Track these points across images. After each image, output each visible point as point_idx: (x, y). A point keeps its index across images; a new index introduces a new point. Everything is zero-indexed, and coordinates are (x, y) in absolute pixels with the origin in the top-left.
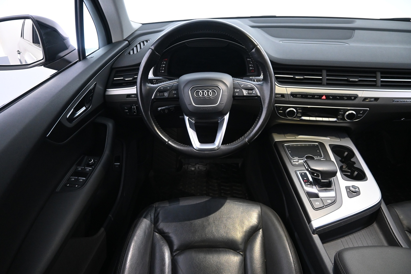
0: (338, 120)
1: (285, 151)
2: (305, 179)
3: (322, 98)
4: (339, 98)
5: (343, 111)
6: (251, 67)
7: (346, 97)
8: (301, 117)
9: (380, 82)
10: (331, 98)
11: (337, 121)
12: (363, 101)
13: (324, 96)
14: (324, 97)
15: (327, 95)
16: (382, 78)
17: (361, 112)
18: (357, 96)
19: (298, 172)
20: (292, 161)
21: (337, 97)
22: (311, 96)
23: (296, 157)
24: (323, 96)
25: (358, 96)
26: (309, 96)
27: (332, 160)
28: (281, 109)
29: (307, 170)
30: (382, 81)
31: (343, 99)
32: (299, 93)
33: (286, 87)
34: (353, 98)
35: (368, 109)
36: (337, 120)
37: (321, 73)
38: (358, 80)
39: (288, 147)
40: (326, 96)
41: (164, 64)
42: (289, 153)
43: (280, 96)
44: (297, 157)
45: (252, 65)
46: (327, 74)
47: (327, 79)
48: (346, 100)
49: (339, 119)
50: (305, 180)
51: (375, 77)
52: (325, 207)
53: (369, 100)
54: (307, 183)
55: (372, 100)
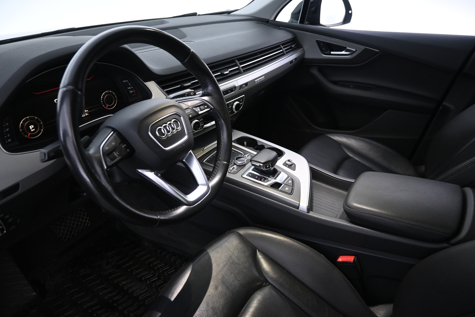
2: (256, 177)
4: (225, 93)
5: (230, 105)
6: (131, 89)
7: (230, 90)
8: (203, 126)
9: (241, 69)
12: (240, 90)
16: (241, 64)
17: (241, 100)
20: (230, 171)
25: (236, 86)
30: (242, 67)
31: (229, 93)
34: (234, 89)
35: (244, 95)
38: (229, 72)
41: (7, 127)
45: (131, 87)
50: (258, 178)
51: (236, 65)
52: (293, 188)
53: (243, 87)
54: (262, 180)
55: (244, 86)
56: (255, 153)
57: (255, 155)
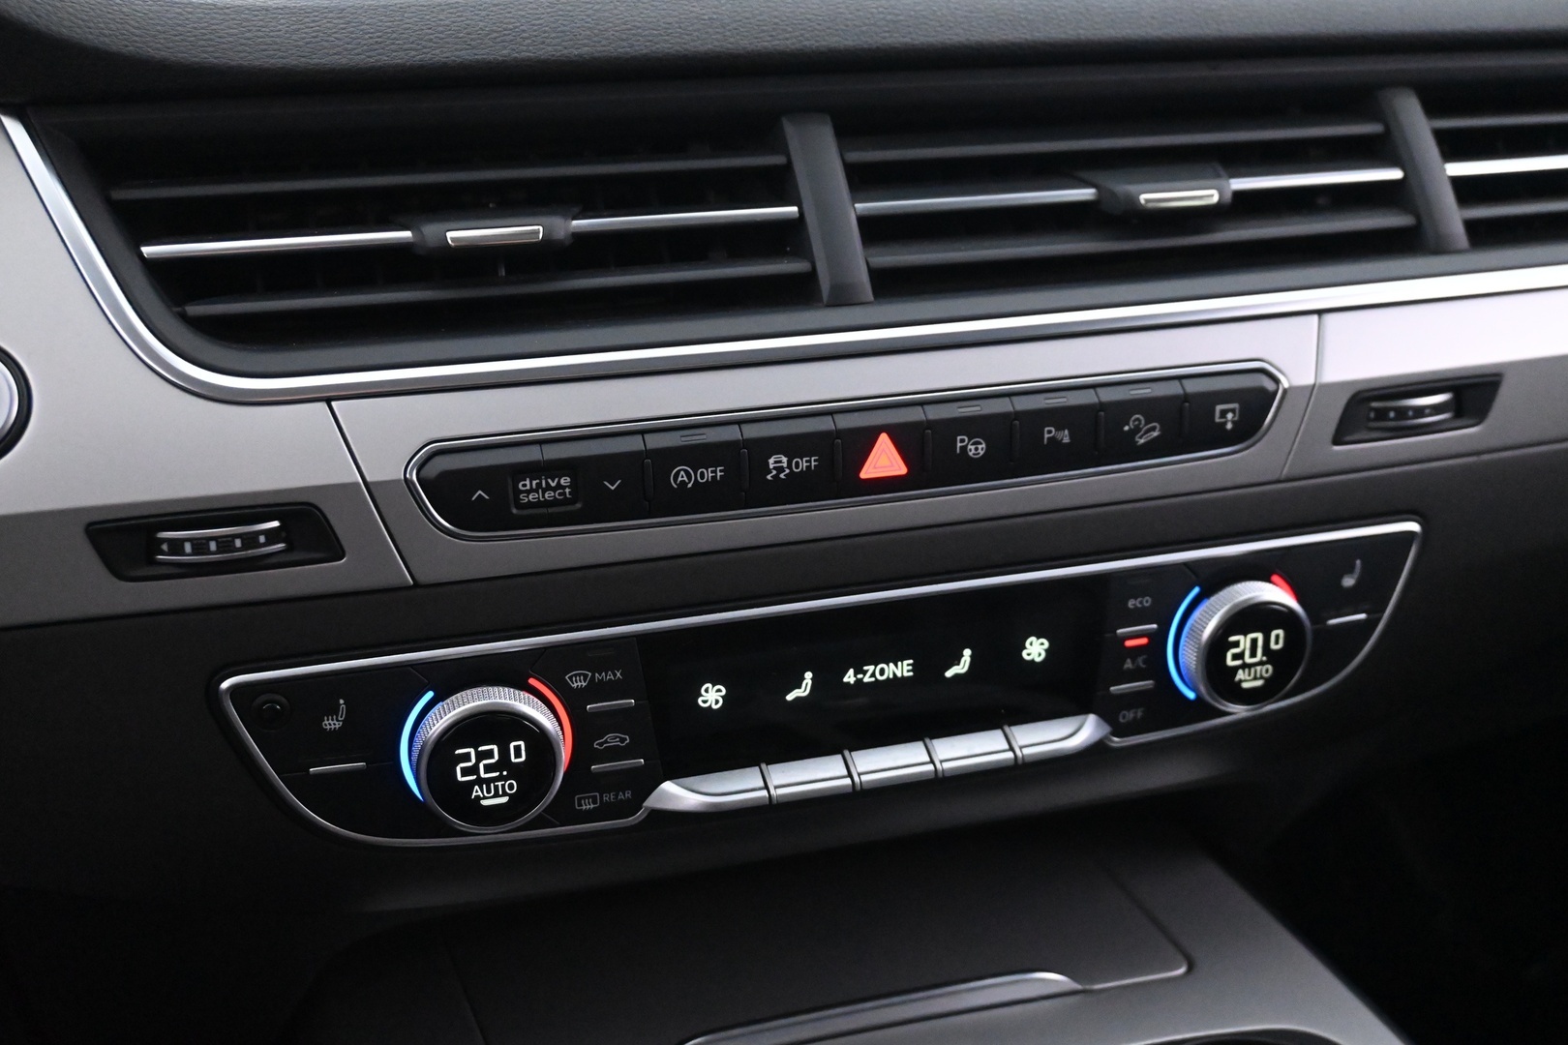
0: (1119, 731)
3: (868, 472)
4: (1065, 437)
5: (1147, 602)
7: (1150, 408)
9: (1448, 197)
10: (977, 449)
11: (1117, 741)
12: (1337, 441)
13: (883, 442)
14: (884, 460)
15: (915, 415)
17: (1349, 582)
18: (1270, 385)
21: (1049, 432)
22: (709, 474)
24: (863, 440)
25: (1277, 381)
26: (681, 475)
28: (331, 724)
30: (1471, 187)
31: (1128, 451)
32: (532, 454)
33: (328, 397)
34: (1228, 416)
35: (1413, 527)
36: (1106, 729)
37: (778, 160)
38: (1228, 196)
40: (903, 437)
43: (272, 536)
46: (855, 156)
47: (874, 230)
48: (1156, 450)
49: (1127, 716)
53: (1402, 412)
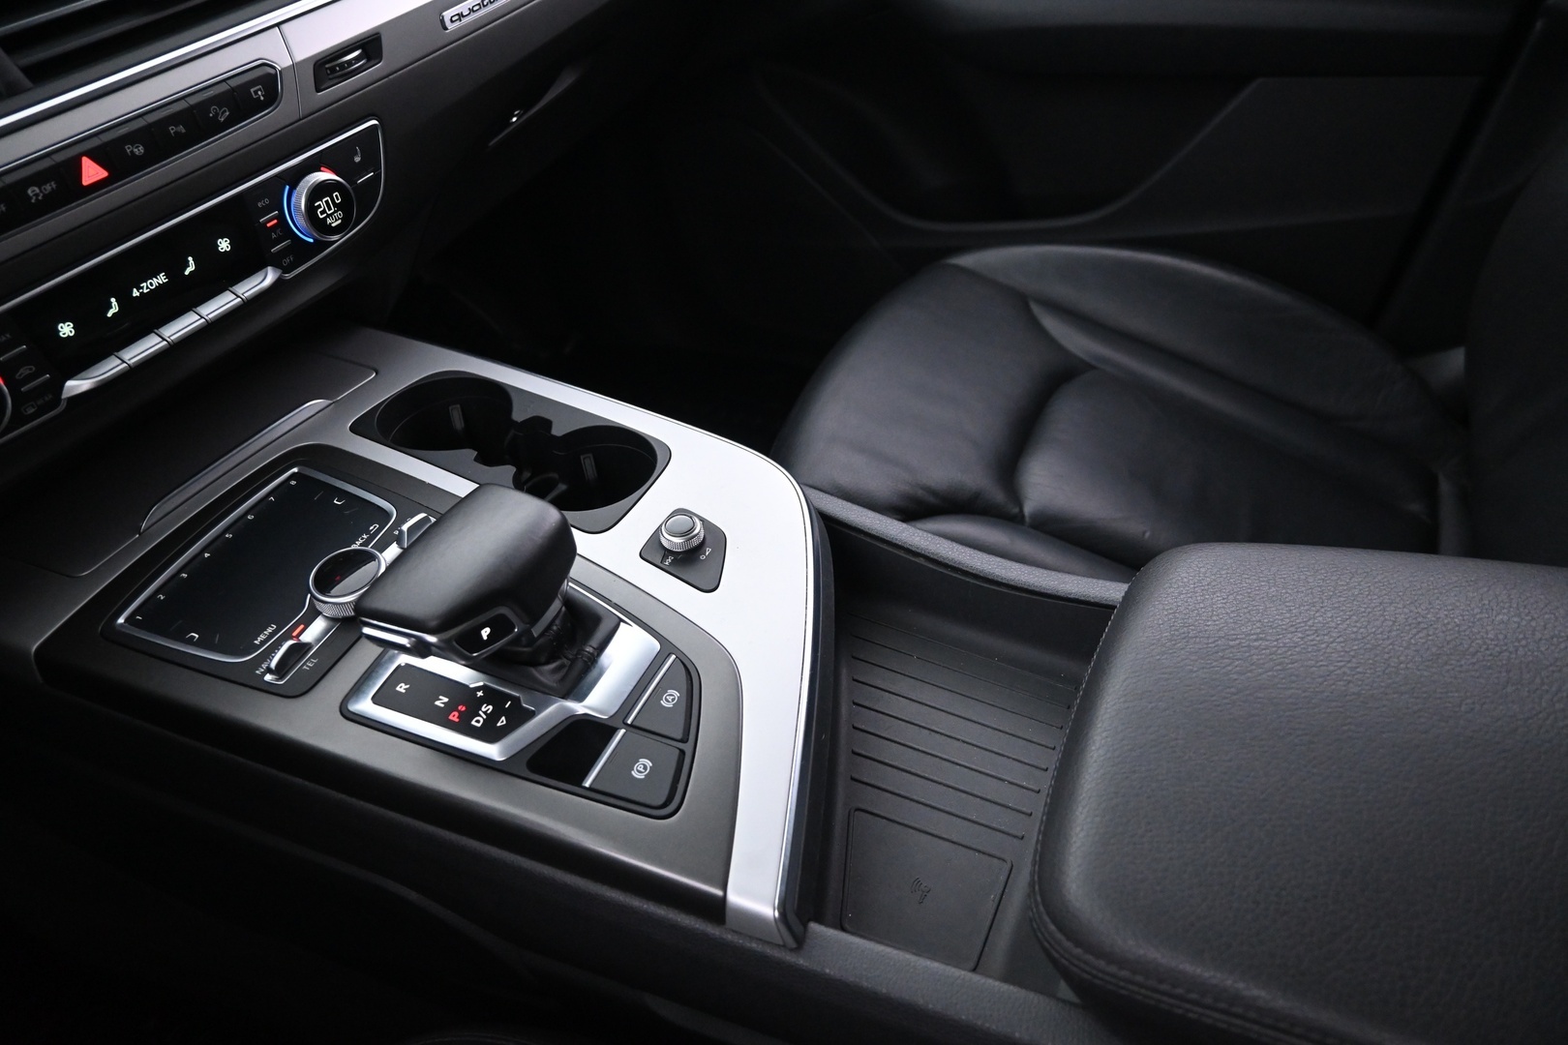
0: (286, 270)
1: (152, 656)
2: (442, 701)
3: (86, 181)
4: (181, 129)
5: (267, 201)
7: (217, 101)
8: (57, 386)
10: (139, 150)
11: (288, 276)
12: (319, 90)
13: (86, 161)
14: (92, 172)
15: (97, 141)
17: (357, 159)
18: (272, 71)
19: (365, 706)
20: (268, 677)
21: (172, 130)
23: (262, 637)
25: (274, 68)
27: (463, 495)
29: (422, 650)
31: (218, 127)
34: (259, 93)
35: (374, 122)
36: (278, 272)
39: (152, 617)
40: (96, 156)
42: (198, 644)
44: (270, 630)
48: (231, 122)
49: (285, 262)
50: (450, 707)
52: (687, 747)
53: (342, 66)
54: (477, 722)
55: (350, 63)
56: (461, 487)
57: (462, 502)
